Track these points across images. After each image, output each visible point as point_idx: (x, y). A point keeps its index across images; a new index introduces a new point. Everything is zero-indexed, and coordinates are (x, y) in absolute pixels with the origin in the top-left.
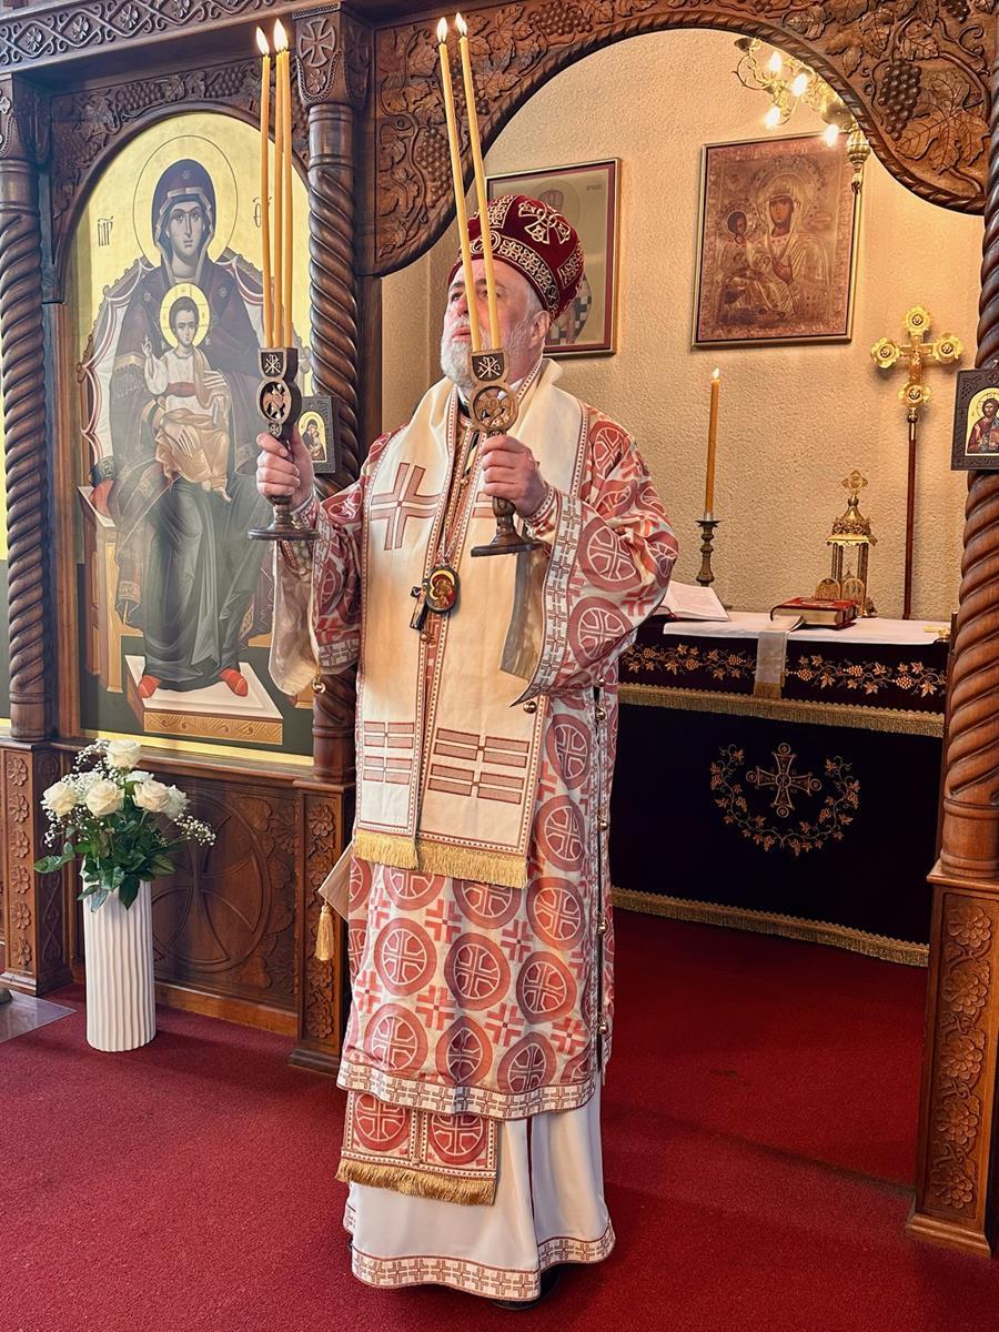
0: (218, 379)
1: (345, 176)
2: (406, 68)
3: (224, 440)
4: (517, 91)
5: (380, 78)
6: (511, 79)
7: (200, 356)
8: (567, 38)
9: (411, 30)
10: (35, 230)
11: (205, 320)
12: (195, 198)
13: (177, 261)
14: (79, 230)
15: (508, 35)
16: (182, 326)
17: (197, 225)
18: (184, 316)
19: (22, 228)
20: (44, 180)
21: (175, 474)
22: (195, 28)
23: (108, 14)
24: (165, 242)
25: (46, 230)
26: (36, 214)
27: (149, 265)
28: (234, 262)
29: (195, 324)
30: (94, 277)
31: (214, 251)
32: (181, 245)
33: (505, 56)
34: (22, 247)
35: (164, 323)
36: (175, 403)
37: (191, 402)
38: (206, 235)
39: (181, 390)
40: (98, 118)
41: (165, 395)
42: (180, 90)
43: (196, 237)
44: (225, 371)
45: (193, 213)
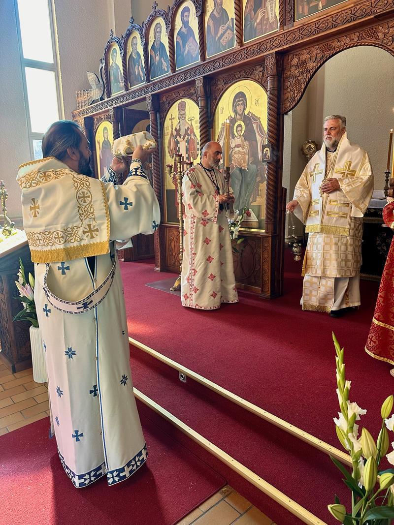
0: (246, 142)
1: (276, 92)
2: (291, 64)
3: (247, 157)
4: (317, 67)
5: (285, 67)
6: (315, 64)
7: (243, 137)
8: (329, 52)
9: (292, 55)
10: (207, 112)
11: (244, 129)
12: (242, 100)
13: (238, 115)
14: (216, 111)
15: (314, 53)
16: (239, 131)
17: (243, 107)
18: (239, 128)
19: (205, 111)
20: (209, 100)
21: (236, 166)
22: (243, 61)
23: (224, 60)
24: (235, 112)
25: (209, 112)
26: (207, 108)
27: (232, 117)
28: (250, 115)
29: (241, 130)
30: (220, 121)
31: (246, 113)
32: (239, 112)
33: (314, 59)
34: (205, 116)
35: (235, 131)
36: (237, 149)
37: (240, 149)
38: (244, 109)
39: (237, 146)
40: (220, 84)
41: (234, 148)
42: (239, 75)
43: (242, 110)
44: (248, 141)
45: (242, 104)
